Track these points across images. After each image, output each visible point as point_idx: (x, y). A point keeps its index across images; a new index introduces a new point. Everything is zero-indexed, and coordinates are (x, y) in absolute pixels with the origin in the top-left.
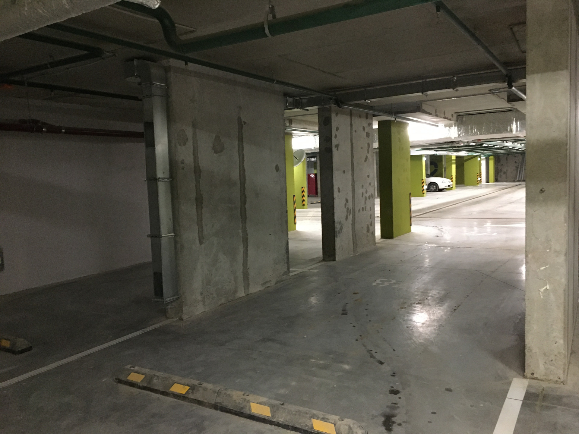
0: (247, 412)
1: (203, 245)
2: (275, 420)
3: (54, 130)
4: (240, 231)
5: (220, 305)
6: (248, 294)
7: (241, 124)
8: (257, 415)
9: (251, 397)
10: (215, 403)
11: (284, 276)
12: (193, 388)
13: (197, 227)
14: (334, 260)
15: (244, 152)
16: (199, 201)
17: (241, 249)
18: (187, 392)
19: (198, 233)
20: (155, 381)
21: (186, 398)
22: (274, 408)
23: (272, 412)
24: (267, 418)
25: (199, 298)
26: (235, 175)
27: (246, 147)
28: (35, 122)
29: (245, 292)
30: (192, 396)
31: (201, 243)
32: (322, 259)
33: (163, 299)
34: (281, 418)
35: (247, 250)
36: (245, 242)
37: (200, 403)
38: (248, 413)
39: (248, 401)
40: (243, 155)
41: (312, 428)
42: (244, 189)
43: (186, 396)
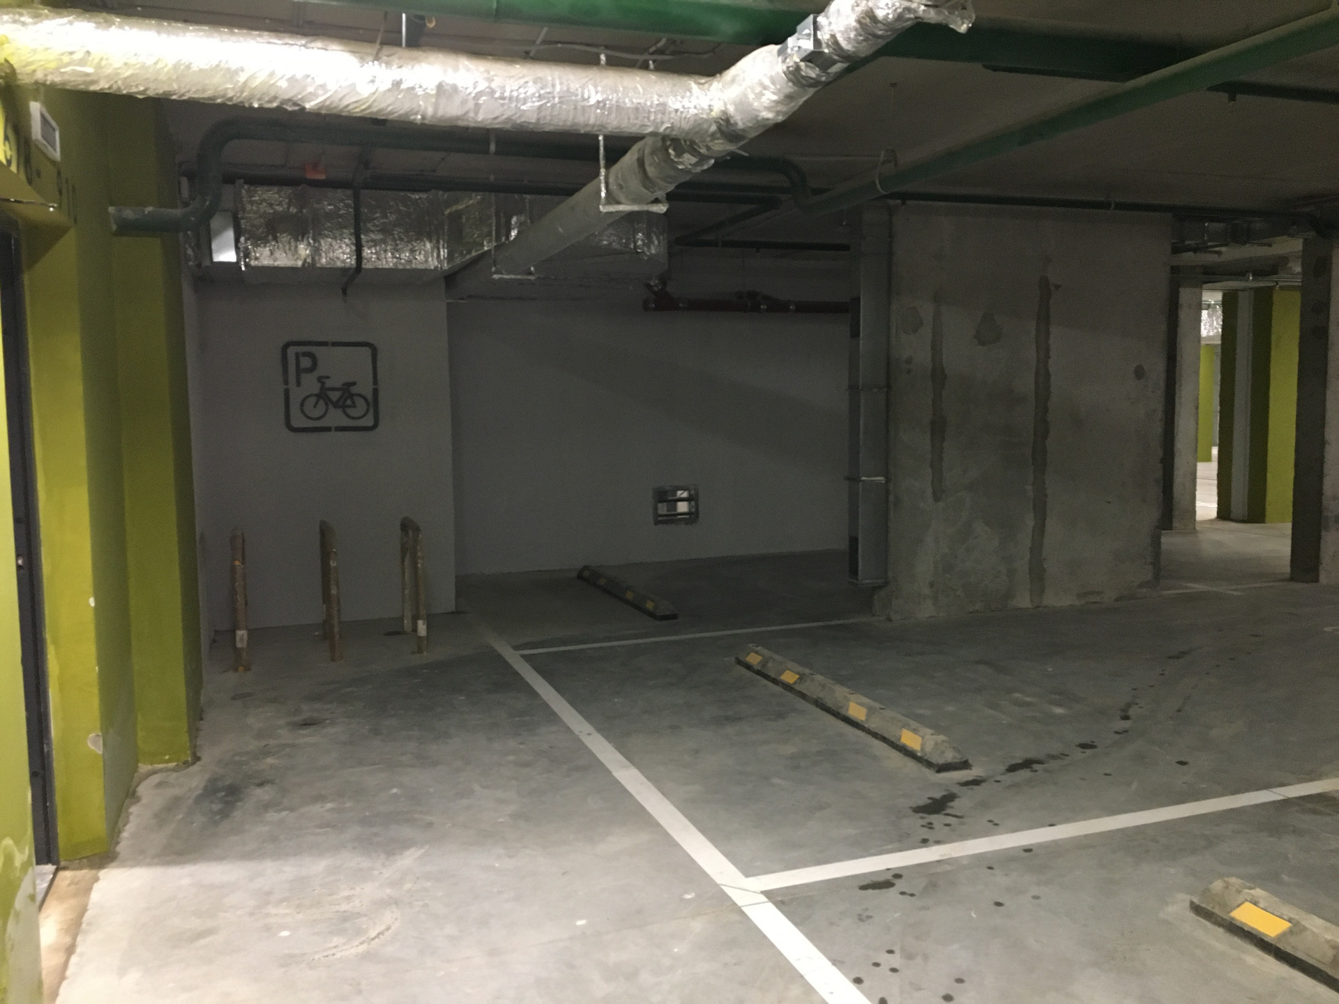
0: (843, 712)
1: (941, 504)
2: (866, 726)
3: (778, 307)
4: (1029, 488)
5: (971, 613)
6: (1040, 607)
7: (1046, 289)
8: (852, 718)
9: (852, 697)
10: (818, 697)
11: (1144, 590)
12: (802, 678)
13: (929, 470)
14: (1316, 580)
15: (1051, 341)
16: (938, 428)
17: (1030, 521)
18: (795, 683)
19: (933, 482)
20: (770, 665)
21: (793, 688)
22: (871, 711)
23: (868, 716)
24: (859, 722)
25: (926, 591)
26: (1026, 384)
27: (1055, 331)
28: (752, 295)
29: (1032, 601)
30: (797, 687)
31: (937, 498)
32: (1288, 576)
33: (857, 580)
34: (872, 725)
35: (1044, 525)
36: (1041, 510)
37: (803, 696)
38: (844, 714)
39: (848, 700)
40: (1048, 350)
41: (899, 739)
42: (1046, 409)
43: (793, 686)
